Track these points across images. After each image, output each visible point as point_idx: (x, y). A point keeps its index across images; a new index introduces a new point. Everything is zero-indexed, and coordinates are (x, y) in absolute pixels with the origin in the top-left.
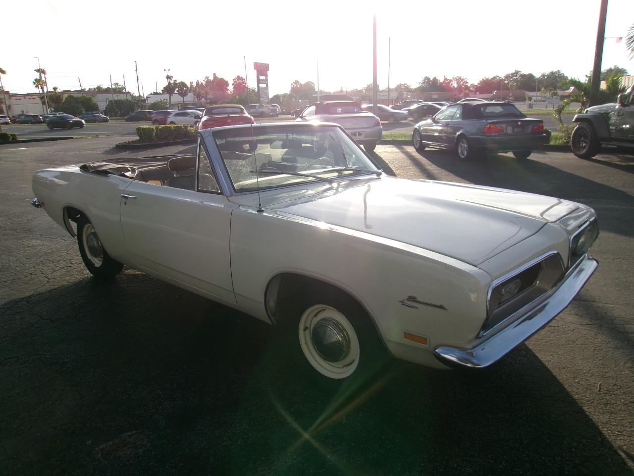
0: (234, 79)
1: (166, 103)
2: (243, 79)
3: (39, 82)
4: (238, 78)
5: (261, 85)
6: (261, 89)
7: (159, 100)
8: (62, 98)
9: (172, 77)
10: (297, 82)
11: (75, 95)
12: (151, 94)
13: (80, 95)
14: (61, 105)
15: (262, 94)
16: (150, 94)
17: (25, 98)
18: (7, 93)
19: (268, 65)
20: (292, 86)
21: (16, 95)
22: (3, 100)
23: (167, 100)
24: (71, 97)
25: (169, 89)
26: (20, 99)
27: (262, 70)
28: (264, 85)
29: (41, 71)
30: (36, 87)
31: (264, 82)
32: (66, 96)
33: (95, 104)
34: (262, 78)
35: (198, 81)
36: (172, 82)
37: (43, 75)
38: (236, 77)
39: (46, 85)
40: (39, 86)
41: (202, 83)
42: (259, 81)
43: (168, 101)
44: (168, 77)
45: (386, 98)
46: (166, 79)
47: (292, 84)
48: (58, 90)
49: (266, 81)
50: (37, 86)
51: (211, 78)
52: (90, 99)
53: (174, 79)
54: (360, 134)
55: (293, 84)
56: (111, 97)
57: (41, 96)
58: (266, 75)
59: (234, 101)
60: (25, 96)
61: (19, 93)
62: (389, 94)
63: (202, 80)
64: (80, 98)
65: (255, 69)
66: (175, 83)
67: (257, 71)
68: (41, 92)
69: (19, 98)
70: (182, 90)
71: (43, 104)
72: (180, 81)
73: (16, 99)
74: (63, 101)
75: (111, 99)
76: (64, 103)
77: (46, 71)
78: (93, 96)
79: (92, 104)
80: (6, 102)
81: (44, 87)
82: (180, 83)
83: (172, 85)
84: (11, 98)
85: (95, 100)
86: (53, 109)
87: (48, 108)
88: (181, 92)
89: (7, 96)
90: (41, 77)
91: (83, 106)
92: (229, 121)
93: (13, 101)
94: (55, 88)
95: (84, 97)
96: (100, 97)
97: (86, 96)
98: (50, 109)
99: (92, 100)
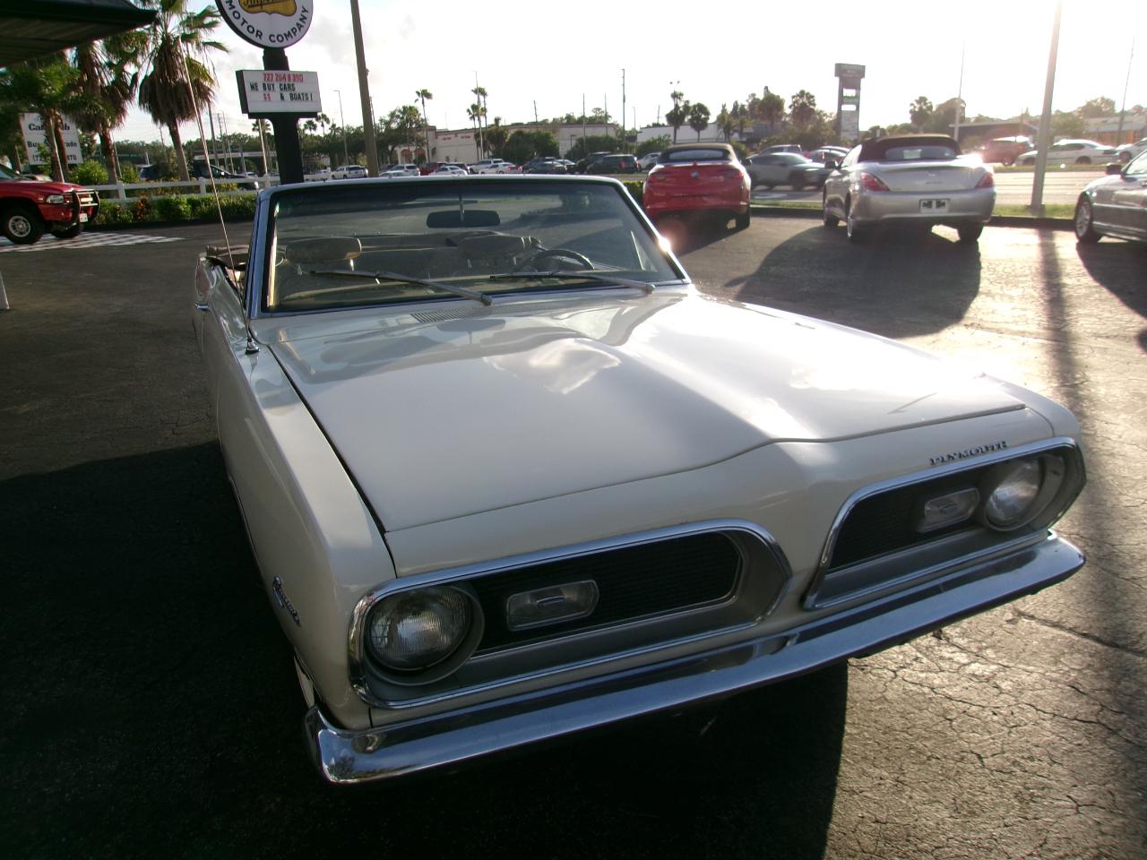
0: (793, 97)
1: (667, 142)
2: (810, 97)
3: (476, 111)
4: (802, 94)
5: (845, 108)
6: (843, 115)
7: (656, 137)
8: (506, 135)
9: (681, 94)
10: (922, 100)
11: (527, 131)
12: (648, 127)
13: (533, 131)
14: (504, 146)
15: (845, 124)
16: (645, 126)
17: (456, 136)
18: (433, 128)
19: (864, 67)
20: (912, 107)
21: (446, 132)
22: (425, 141)
23: (669, 136)
24: (520, 133)
25: (675, 118)
26: (449, 138)
27: (850, 76)
28: (852, 108)
29: (480, 92)
30: (471, 118)
31: (851, 101)
32: (512, 131)
33: (555, 145)
34: (849, 92)
35: (736, 102)
36: (681, 104)
37: (482, 97)
38: (798, 92)
39: (485, 115)
40: (476, 118)
41: (743, 106)
42: (842, 100)
43: (672, 138)
44: (675, 96)
45: (1116, 128)
46: (671, 100)
47: (912, 104)
48: (502, 123)
49: (855, 100)
50: (473, 118)
51: (760, 96)
52: (547, 136)
53: (685, 98)
54: (940, 204)
55: (915, 103)
56: (581, 132)
57: (476, 133)
58: (857, 87)
59: (790, 138)
60: (456, 133)
61: (450, 129)
62: (1122, 119)
63: (744, 101)
64: (534, 134)
65: (836, 75)
66: (686, 107)
67: (841, 80)
68: (477, 126)
69: (449, 136)
70: (698, 118)
71: (478, 144)
72: (696, 103)
73: (445, 139)
74: (507, 140)
75: (579, 136)
76: (508, 144)
77: (486, 90)
78: (554, 132)
79: (550, 144)
80: (430, 143)
81: (482, 118)
82: (694, 106)
83: (681, 109)
84: (436, 137)
85: (555, 138)
86: (491, 154)
87: (484, 151)
88: (695, 122)
89: (431, 134)
90: (479, 102)
91: (536, 147)
92: (694, 174)
93: (440, 141)
94: (497, 120)
95: (539, 133)
96: (566, 132)
97: (543, 131)
98: (486, 154)
99: (550, 138)
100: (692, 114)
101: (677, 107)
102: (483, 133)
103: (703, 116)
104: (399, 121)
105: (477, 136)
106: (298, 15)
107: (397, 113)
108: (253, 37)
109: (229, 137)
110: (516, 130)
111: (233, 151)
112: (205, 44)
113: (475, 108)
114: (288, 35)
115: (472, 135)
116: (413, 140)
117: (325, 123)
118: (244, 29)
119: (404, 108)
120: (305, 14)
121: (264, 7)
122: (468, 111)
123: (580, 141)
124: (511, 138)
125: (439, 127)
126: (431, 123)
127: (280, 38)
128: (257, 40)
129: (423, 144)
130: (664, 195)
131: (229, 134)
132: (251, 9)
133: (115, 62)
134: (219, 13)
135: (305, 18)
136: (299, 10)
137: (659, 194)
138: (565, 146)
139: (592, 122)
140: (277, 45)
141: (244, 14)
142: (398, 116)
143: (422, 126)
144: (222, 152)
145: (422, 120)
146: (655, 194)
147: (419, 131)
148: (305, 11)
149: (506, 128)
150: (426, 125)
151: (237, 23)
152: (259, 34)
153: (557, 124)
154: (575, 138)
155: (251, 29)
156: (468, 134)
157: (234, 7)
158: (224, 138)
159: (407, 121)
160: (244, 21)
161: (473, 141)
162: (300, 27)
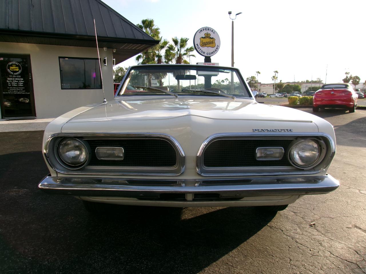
8: (283, 85)
11: (291, 84)
13: (293, 84)
14: (282, 89)
17: (267, 86)
18: (260, 83)
22: (257, 87)
25: (346, 80)
26: (265, 86)
32: (286, 84)
36: (349, 76)
37: (276, 73)
40: (274, 80)
44: (347, 73)
46: (345, 74)
48: (282, 82)
50: (273, 80)
52: (298, 86)
53: (350, 74)
56: (310, 85)
60: (267, 85)
64: (293, 86)
66: (351, 77)
68: (274, 83)
69: (265, 85)
70: (356, 81)
71: (274, 88)
72: (355, 76)
73: (263, 86)
74: (283, 87)
75: (310, 87)
76: (284, 88)
77: (278, 72)
78: (300, 85)
79: (298, 89)
80: (258, 87)
81: (276, 80)
82: (354, 77)
83: (349, 78)
84: (261, 86)
85: (300, 87)
86: (278, 91)
87: (275, 90)
88: (354, 82)
89: (259, 85)
90: (275, 75)
91: (293, 90)
92: (332, 93)
93: (262, 87)
94: (281, 81)
95: (295, 85)
96: (305, 85)
97: (296, 85)
98: (276, 91)
99: (299, 87)
100: (353, 79)
101: (347, 77)
102: (276, 85)
103: (357, 80)
104: (249, 80)
105: (274, 86)
106: (216, 47)
107: (249, 78)
108: (202, 54)
109: (200, 85)
110: (287, 84)
111: (200, 88)
112: (190, 56)
113: (274, 77)
114: (212, 53)
115: (272, 85)
116: (253, 86)
117: (227, 81)
118: (200, 52)
119: (252, 77)
120: (218, 47)
121: (206, 45)
122: (272, 78)
123: (310, 88)
124: (285, 87)
125: (262, 83)
126: (259, 81)
127: (210, 54)
128: (203, 54)
129: (256, 88)
130: (320, 99)
131: (200, 83)
132: (203, 46)
133: (167, 61)
134: (194, 48)
135: (218, 48)
136: (216, 46)
137: (319, 99)
138: (303, 89)
139: (315, 82)
140: (209, 56)
141: (201, 48)
142: (249, 79)
143: (256, 82)
144: (197, 89)
145: (257, 80)
146: (317, 99)
147: (256, 83)
148: (218, 46)
149: (284, 83)
150: (258, 82)
151: (198, 50)
152: (204, 53)
153: (303, 83)
154: (307, 87)
155: (202, 51)
156: (271, 85)
157: (198, 46)
158: (198, 85)
159: (252, 80)
160: (201, 49)
161: (272, 87)
162: (216, 50)
